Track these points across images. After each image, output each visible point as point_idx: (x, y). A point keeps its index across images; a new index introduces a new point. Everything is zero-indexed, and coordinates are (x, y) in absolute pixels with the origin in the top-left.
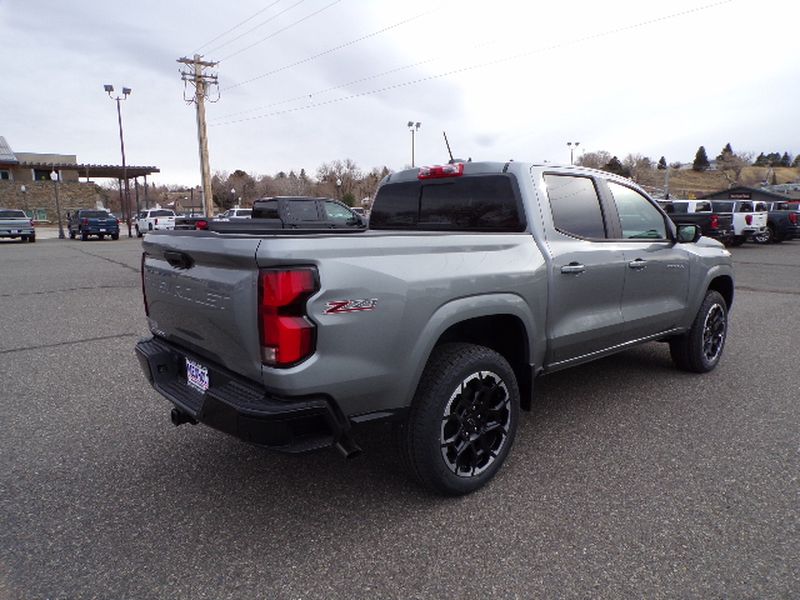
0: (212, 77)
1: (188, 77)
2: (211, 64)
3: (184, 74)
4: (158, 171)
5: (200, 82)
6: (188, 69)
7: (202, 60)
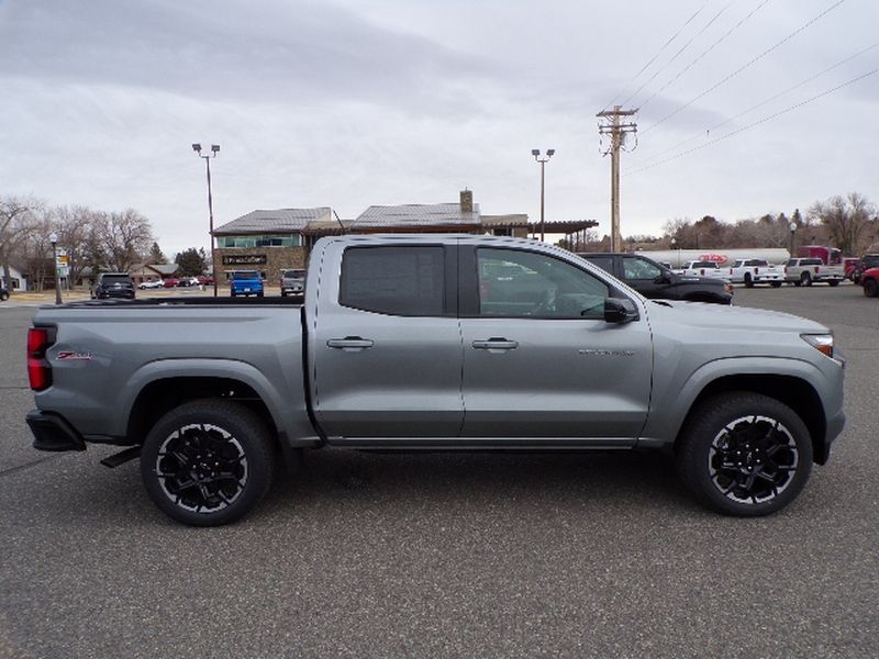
0: (631, 125)
1: (604, 130)
2: (631, 113)
3: (601, 127)
4: (597, 224)
5: (618, 134)
6: (606, 121)
7: (621, 110)
